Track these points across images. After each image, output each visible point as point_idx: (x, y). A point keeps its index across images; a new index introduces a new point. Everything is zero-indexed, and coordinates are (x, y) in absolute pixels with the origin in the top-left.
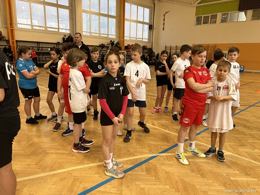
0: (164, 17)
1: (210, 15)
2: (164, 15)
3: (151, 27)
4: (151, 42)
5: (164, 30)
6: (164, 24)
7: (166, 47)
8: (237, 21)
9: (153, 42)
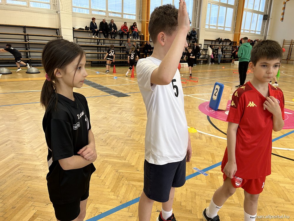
0: (285, 6)
2: (285, 3)
3: (266, 18)
4: (264, 34)
5: (282, 21)
6: (283, 14)
7: (284, 41)
9: (267, 35)
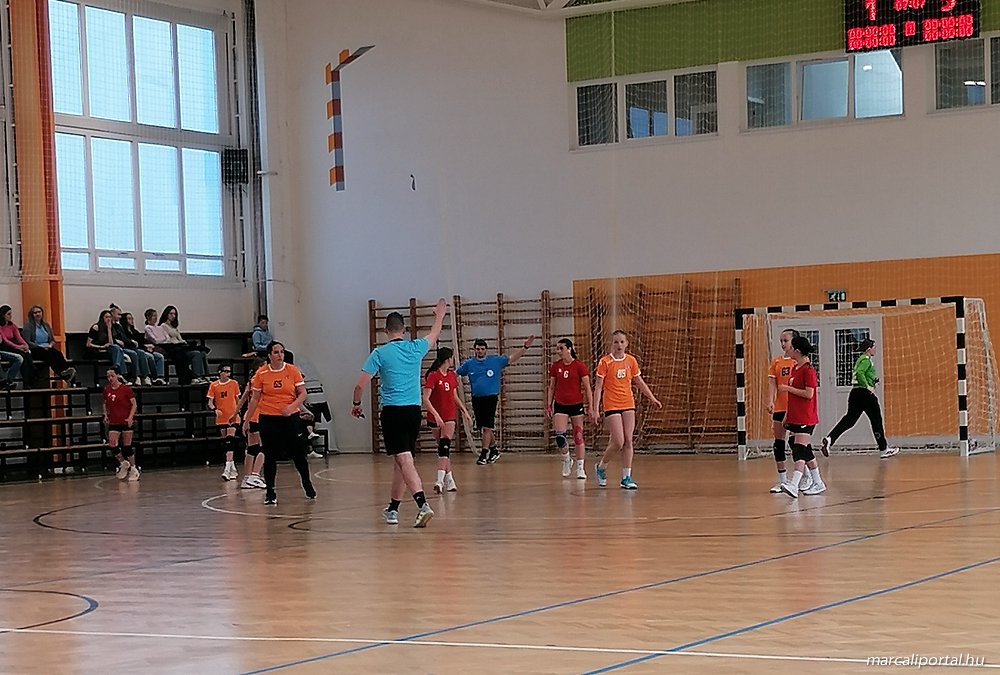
0: (336, 91)
1: (668, 77)
2: (334, 76)
3: (238, 168)
5: (340, 188)
6: (337, 141)
7: (373, 311)
8: (851, 118)
9: (269, 276)
